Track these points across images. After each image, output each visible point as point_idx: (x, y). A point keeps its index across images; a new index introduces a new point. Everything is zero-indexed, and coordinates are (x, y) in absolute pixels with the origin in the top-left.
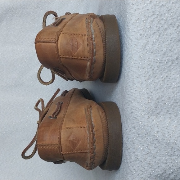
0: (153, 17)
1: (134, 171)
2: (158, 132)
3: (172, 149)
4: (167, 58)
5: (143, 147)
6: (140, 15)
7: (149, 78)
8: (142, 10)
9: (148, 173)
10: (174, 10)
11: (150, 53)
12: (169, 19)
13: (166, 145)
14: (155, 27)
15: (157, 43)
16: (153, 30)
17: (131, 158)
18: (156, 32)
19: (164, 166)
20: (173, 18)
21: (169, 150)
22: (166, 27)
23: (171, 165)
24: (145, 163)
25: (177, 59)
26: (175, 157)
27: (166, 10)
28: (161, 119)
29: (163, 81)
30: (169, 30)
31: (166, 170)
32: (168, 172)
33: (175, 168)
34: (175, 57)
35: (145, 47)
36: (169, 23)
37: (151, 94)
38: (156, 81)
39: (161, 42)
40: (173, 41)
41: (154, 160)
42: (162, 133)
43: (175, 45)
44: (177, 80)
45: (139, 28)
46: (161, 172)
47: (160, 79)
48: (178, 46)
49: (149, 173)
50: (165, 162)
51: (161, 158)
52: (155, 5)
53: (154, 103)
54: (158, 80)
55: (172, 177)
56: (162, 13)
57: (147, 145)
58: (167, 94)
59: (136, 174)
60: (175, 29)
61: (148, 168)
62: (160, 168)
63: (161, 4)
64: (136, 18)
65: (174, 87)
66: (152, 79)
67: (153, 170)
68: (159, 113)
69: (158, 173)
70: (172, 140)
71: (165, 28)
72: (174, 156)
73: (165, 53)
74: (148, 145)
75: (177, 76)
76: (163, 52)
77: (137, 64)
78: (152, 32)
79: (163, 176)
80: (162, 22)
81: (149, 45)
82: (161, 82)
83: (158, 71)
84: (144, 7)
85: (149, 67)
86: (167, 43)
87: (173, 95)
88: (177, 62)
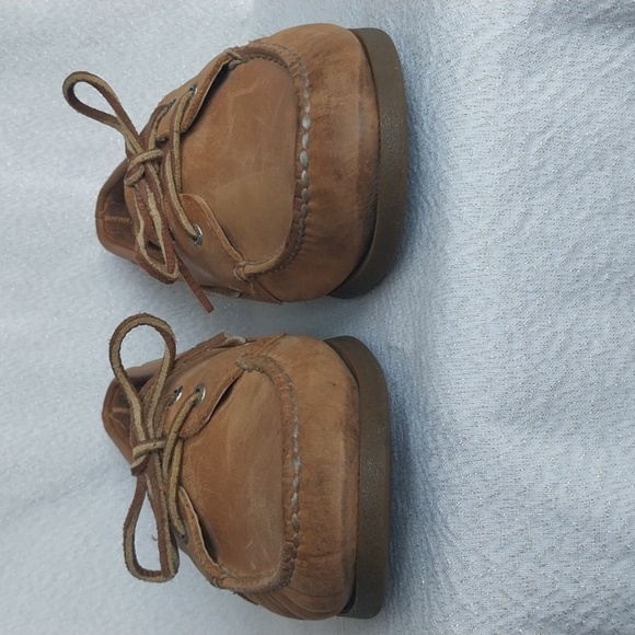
0: (548, 136)
1: (473, 608)
2: (555, 485)
3: (597, 539)
4: (580, 264)
5: (509, 532)
6: (511, 125)
7: (531, 323)
8: (515, 110)
9: (520, 613)
10: (605, 117)
11: (534, 246)
12: (590, 142)
13: (579, 528)
14: (550, 168)
15: (556, 216)
16: (543, 175)
17: (465, 568)
18: (552, 182)
19: (571, 591)
20: (602, 139)
21: (589, 540)
22: (582, 167)
23: (590, 588)
24: (511, 582)
25: (609, 265)
26: (604, 561)
27: (583, 114)
28: (559, 449)
29: (568, 332)
30: (588, 178)
31: (577, 603)
32: (582, 610)
33: (603, 595)
34: (602, 258)
35: (522, 227)
36: (591, 157)
37: (533, 373)
38: (548, 333)
39: (566, 212)
40: (598, 210)
41: (543, 571)
42: (569, 490)
43: (603, 223)
44: (607, 331)
45: (506, 167)
46: (560, 609)
47: (559, 328)
48: (611, 228)
49: (524, 614)
50: (576, 577)
51: (563, 564)
52: (554, 99)
53: (541, 400)
54: (552, 330)
55: (593, 623)
56: (573, 124)
57: (520, 527)
58: (579, 374)
59: (483, 618)
60: (604, 173)
61: (521, 598)
62: (558, 597)
63: (570, 95)
64: (502, 135)
65: (596, 351)
66: (536, 327)
67: (537, 604)
68: (552, 430)
69: (551, 612)
70: (598, 512)
71: (577, 170)
72: (601, 558)
73: (575, 247)
74: (523, 527)
75: (606, 318)
76: (570, 244)
77: (498, 277)
78: (542, 180)
79: (566, 622)
80: (572, 152)
81: (533, 222)
82: (562, 337)
83: (553, 301)
84: (523, 103)
85: (530, 288)
86: (582, 215)
87: (594, 378)
88: (607, 276)
